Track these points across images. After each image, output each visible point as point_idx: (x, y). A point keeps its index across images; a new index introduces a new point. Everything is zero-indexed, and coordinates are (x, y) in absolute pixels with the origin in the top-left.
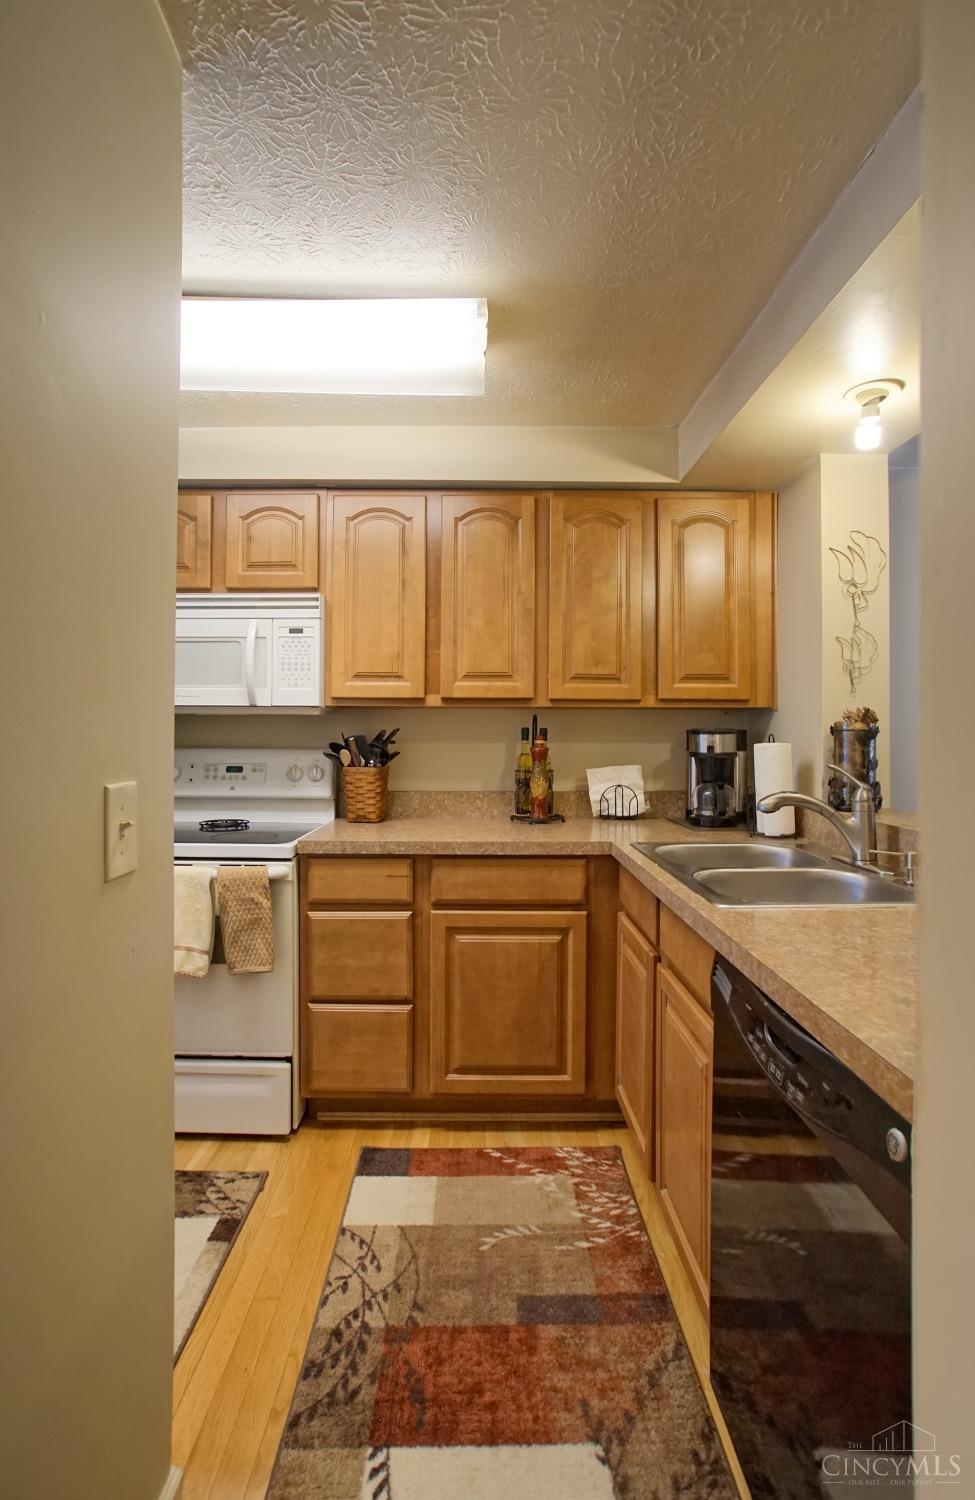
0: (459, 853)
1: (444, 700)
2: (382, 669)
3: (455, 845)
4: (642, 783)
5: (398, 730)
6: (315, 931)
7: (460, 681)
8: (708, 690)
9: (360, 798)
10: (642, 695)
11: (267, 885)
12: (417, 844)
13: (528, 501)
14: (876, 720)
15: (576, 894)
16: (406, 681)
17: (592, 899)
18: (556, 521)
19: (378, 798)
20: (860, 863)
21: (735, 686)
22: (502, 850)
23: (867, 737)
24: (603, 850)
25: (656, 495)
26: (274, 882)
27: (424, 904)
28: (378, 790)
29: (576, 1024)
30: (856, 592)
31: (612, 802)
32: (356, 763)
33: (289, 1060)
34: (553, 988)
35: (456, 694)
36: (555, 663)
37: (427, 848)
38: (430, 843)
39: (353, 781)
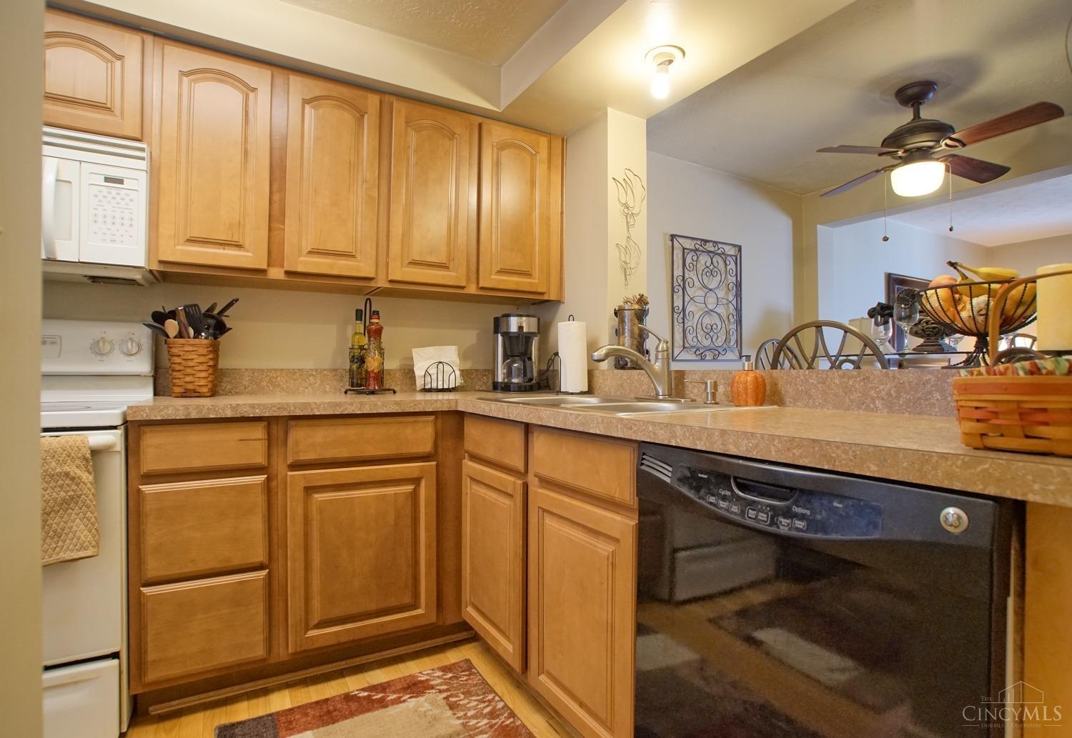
0: (318, 413)
1: (287, 273)
2: (222, 237)
3: (314, 406)
4: (458, 361)
5: (237, 300)
6: (149, 506)
7: (304, 256)
8: (517, 283)
9: (189, 371)
10: (467, 283)
11: (88, 456)
12: (273, 405)
13: (373, 100)
14: (647, 303)
15: (427, 447)
16: (248, 251)
17: (440, 451)
18: (398, 123)
19: (210, 371)
20: (661, 397)
21: (536, 281)
22: (360, 409)
23: (641, 315)
24: (451, 407)
25: (480, 120)
26: (95, 452)
27: (280, 467)
28: (211, 363)
29: (428, 561)
30: (629, 214)
31: (434, 377)
32: (185, 334)
33: (115, 655)
34: (408, 532)
35: (300, 269)
36: (395, 248)
37: (285, 409)
38: (287, 404)
39: (182, 353)
